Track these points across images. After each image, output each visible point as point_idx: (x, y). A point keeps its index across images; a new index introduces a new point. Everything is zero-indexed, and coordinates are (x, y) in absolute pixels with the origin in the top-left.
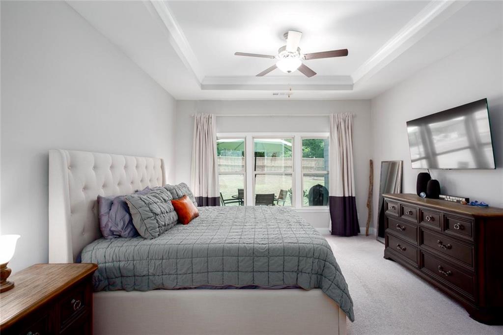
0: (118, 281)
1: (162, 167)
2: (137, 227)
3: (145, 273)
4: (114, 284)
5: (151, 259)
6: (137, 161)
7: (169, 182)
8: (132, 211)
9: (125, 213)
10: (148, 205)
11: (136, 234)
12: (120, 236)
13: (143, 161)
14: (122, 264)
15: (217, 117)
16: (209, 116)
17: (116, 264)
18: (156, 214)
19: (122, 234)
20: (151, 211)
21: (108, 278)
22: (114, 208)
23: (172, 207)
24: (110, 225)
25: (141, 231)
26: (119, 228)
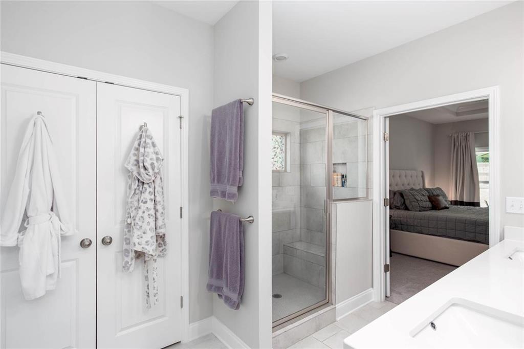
0: (400, 226)
1: (423, 176)
2: (408, 205)
3: (412, 224)
4: (398, 227)
5: (415, 219)
6: (406, 172)
7: (427, 186)
8: (405, 197)
9: (401, 198)
10: (414, 195)
11: (407, 209)
12: (399, 209)
13: (409, 173)
14: (401, 219)
15: (475, 134)
16: (467, 135)
17: (399, 219)
18: (418, 200)
19: (401, 208)
20: (415, 198)
21: (395, 224)
22: (396, 196)
23: (428, 199)
24: (395, 203)
25: (410, 207)
26: (399, 205)
